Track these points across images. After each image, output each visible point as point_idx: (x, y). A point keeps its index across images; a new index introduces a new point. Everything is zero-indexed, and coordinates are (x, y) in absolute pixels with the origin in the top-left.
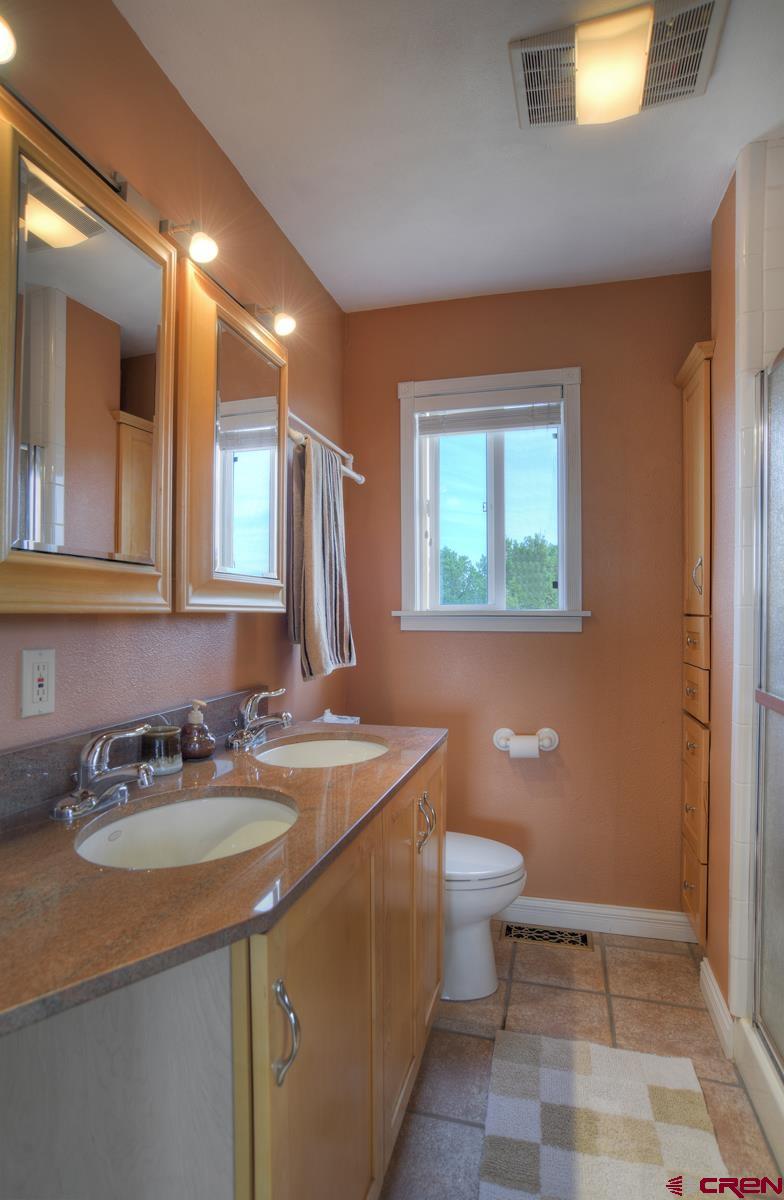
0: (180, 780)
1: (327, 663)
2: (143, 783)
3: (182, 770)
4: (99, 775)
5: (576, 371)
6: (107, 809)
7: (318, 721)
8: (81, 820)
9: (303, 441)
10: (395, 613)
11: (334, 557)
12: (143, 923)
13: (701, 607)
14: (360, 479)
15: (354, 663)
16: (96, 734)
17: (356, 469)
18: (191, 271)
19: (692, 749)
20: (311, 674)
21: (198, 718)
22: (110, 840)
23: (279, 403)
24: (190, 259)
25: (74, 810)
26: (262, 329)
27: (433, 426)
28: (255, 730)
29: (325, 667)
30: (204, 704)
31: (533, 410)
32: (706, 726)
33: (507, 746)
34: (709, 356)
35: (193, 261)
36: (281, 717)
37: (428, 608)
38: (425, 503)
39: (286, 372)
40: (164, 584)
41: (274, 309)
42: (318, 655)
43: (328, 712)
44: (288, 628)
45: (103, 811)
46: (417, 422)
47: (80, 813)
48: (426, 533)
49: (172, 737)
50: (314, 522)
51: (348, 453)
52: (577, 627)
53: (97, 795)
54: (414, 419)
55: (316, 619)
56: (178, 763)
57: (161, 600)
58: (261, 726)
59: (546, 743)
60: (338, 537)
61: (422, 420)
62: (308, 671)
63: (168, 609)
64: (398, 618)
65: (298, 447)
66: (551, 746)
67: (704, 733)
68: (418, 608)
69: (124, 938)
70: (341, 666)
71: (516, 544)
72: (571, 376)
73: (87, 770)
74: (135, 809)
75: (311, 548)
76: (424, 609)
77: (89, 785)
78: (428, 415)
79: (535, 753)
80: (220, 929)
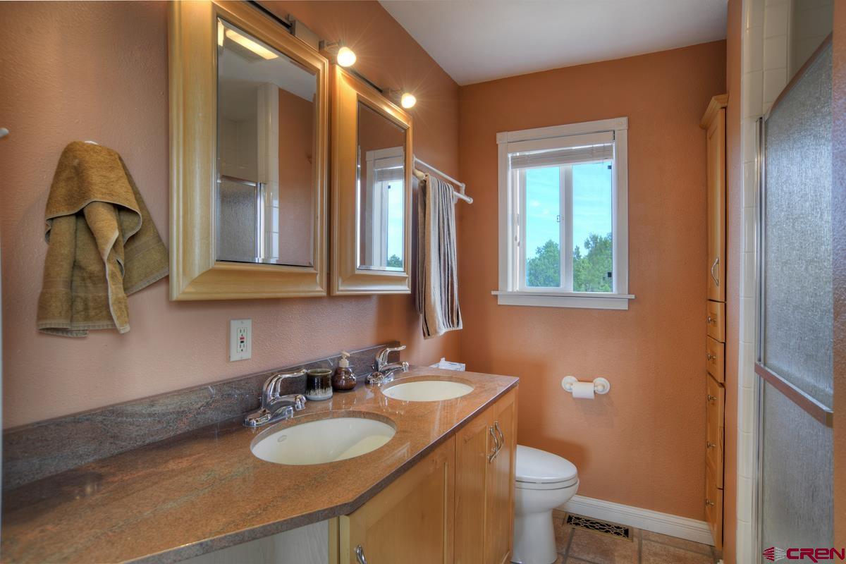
0: (330, 404)
1: (439, 328)
2: (298, 407)
3: (332, 397)
4: (274, 400)
5: (624, 120)
6: (278, 422)
7: (434, 366)
8: (260, 428)
9: (424, 178)
10: (493, 293)
11: (447, 255)
12: (272, 501)
13: (718, 295)
14: (470, 200)
15: (461, 327)
16: (273, 374)
17: (467, 194)
18: (339, 72)
19: (711, 400)
20: (429, 335)
21: (345, 364)
22: (279, 441)
23: (405, 150)
24: (338, 65)
25: (257, 421)
26: (393, 105)
27: (520, 162)
28: (384, 373)
29: (438, 330)
30: (348, 355)
31: (592, 149)
32: (723, 385)
33: (571, 389)
34: (724, 105)
35: (340, 66)
36: (401, 364)
37: (518, 289)
38: (516, 216)
39: (410, 133)
40: (321, 278)
41: (402, 91)
42: (434, 322)
43: (443, 359)
44: (414, 303)
45: (274, 423)
46: (510, 159)
47: (261, 423)
48: (516, 237)
49: (325, 376)
50: (432, 232)
51: (460, 182)
52: (625, 306)
53: (272, 413)
54: (507, 158)
55: (433, 297)
56: (330, 392)
57: (319, 289)
58: (389, 370)
59: (599, 389)
60: (450, 242)
61: (513, 158)
62: (427, 333)
63: (324, 294)
64: (496, 296)
65: (421, 182)
66: (603, 391)
67: (720, 391)
68: (510, 289)
69: (258, 509)
70: (451, 329)
71: (601, 238)
72: (620, 124)
73: (266, 396)
74: (297, 422)
75: (430, 250)
76: (515, 290)
77: (267, 406)
78: (518, 154)
79: (591, 395)
80: (317, 510)
